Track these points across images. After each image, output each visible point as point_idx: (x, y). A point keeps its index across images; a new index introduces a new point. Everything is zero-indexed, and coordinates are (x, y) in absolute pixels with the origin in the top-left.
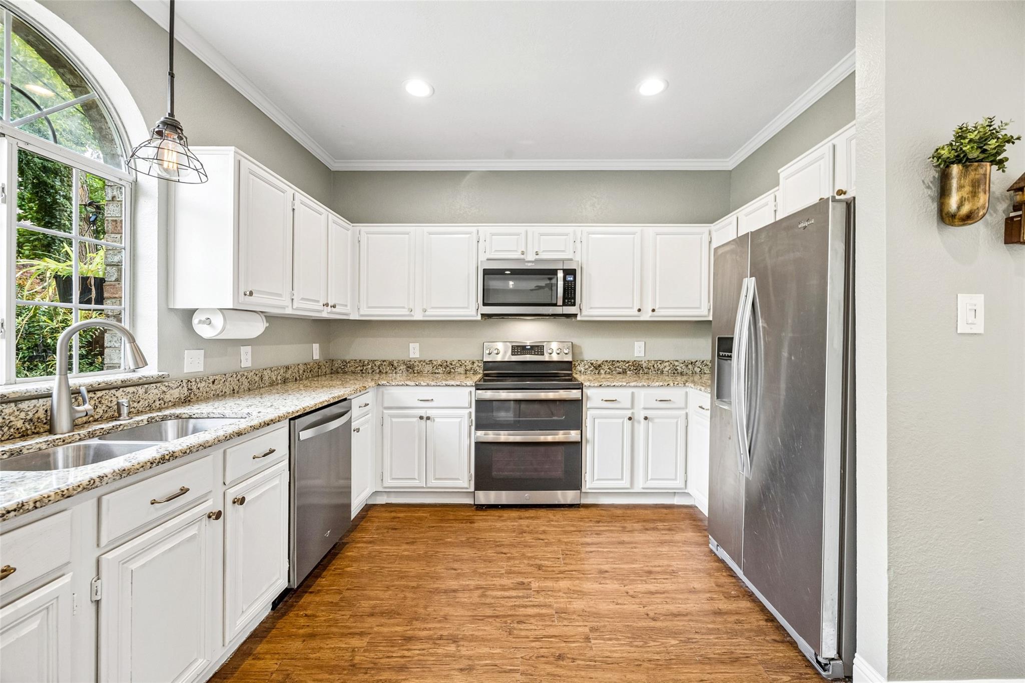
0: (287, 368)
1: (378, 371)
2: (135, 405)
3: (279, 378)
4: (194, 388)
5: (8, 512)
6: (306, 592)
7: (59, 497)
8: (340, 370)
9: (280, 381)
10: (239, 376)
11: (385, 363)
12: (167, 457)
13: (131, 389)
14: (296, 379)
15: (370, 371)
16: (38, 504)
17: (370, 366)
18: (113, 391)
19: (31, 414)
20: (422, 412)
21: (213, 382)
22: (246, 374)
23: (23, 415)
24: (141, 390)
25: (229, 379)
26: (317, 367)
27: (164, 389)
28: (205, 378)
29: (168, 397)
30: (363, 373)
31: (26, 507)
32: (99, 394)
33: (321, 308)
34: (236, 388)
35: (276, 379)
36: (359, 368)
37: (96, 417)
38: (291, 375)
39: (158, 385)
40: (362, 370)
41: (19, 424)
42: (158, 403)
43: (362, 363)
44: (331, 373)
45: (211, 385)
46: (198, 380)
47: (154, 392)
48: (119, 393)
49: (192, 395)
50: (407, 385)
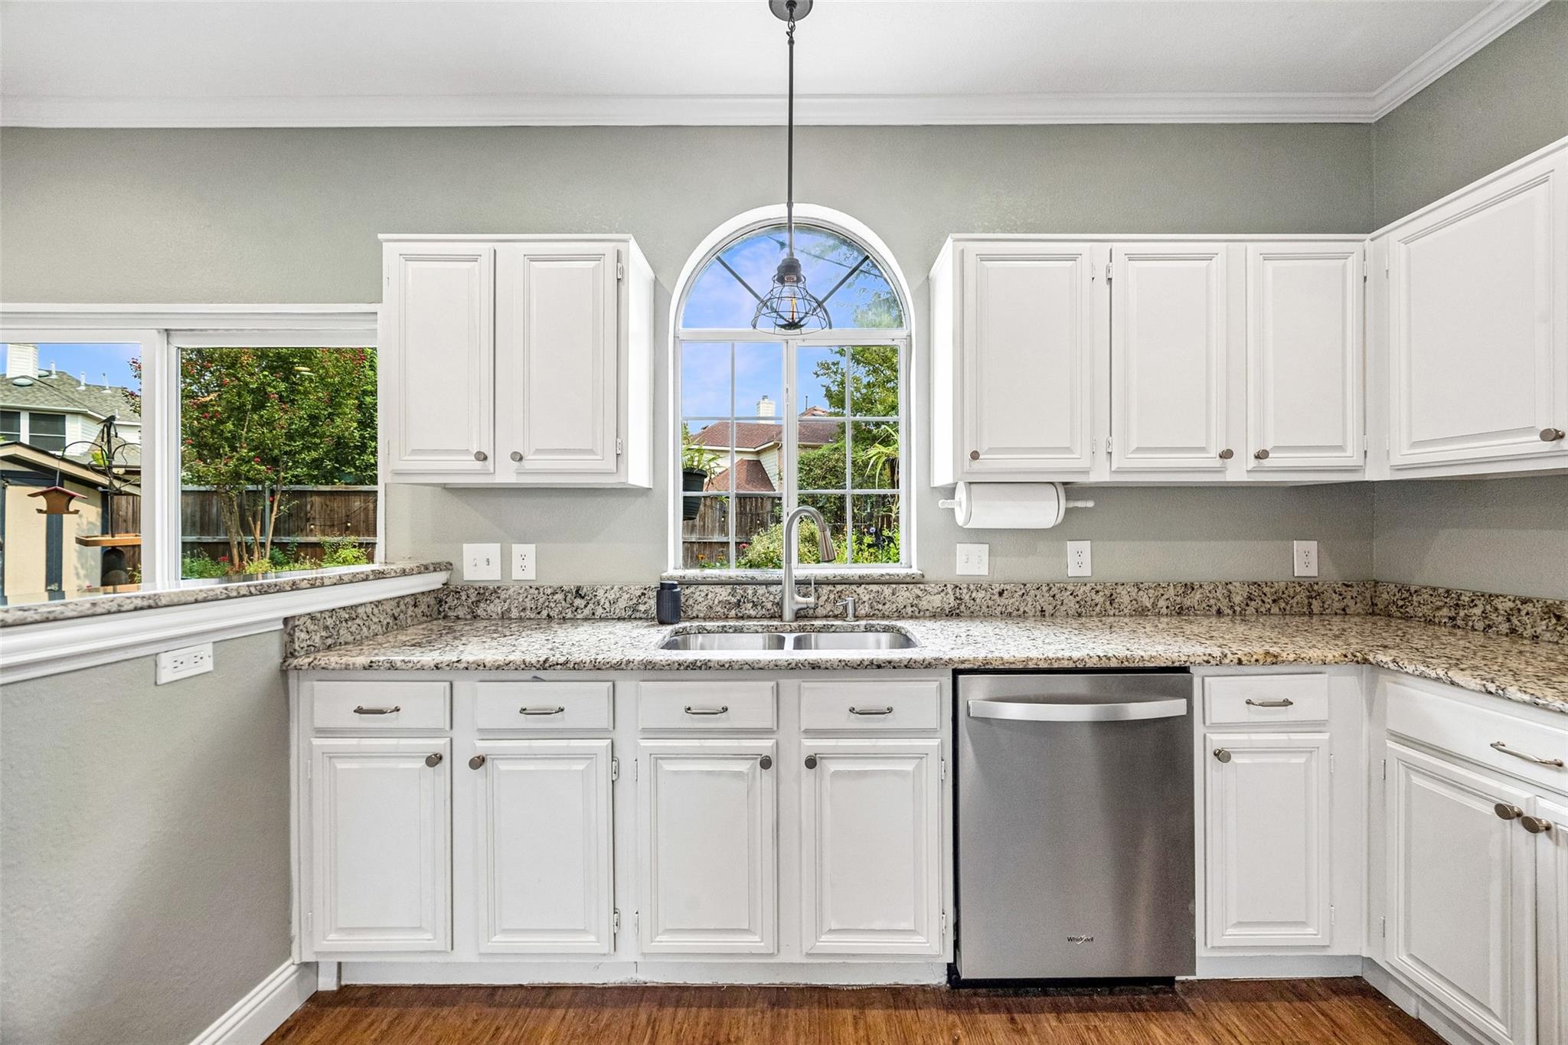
0: (1189, 587)
1: (1504, 628)
2: (880, 607)
3: (1162, 603)
4: (966, 598)
5: (557, 664)
6: (1009, 1011)
7: (591, 667)
8: (1393, 609)
9: (1164, 611)
10: (1055, 590)
11: (1529, 607)
12: (699, 664)
13: (875, 588)
14: (1219, 612)
15: (1480, 625)
16: (576, 666)
17: (1477, 611)
18: (854, 587)
19: (778, 598)
20: (1518, 797)
21: (1001, 594)
22: (1070, 587)
23: (771, 598)
24: (887, 591)
25: (1032, 592)
26: (1304, 594)
27: (920, 593)
28: (985, 586)
29: (924, 604)
30: (1454, 626)
31: (568, 665)
32: (839, 588)
33: (1218, 463)
34: (1049, 609)
35: (1154, 605)
36: (1445, 611)
37: (836, 612)
38: (1200, 602)
39: (911, 586)
40: (1452, 619)
41: (769, 605)
42: (909, 610)
43: (1454, 600)
44: (1373, 614)
45: (996, 597)
46: (972, 587)
47: (904, 595)
48: (861, 590)
49: (962, 608)
50: (1453, 683)
